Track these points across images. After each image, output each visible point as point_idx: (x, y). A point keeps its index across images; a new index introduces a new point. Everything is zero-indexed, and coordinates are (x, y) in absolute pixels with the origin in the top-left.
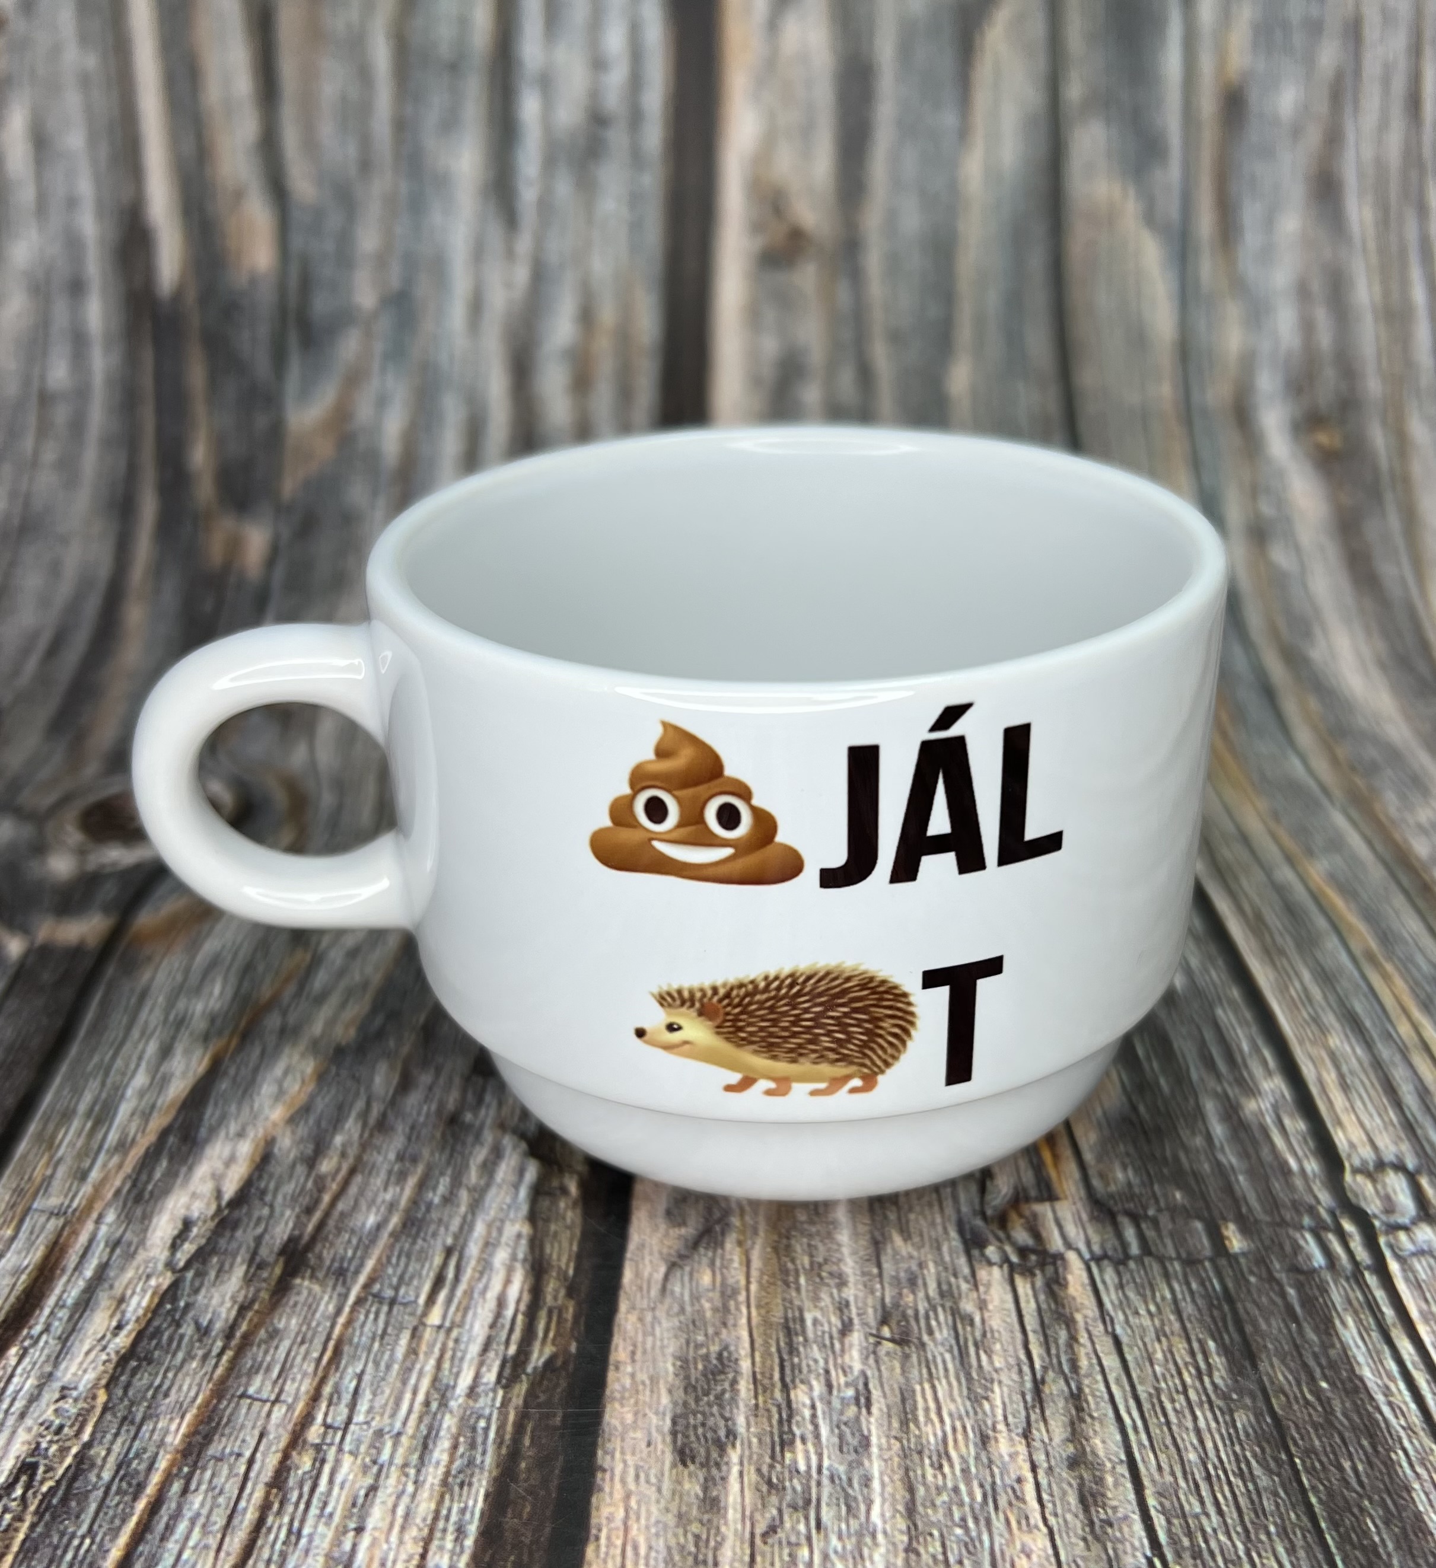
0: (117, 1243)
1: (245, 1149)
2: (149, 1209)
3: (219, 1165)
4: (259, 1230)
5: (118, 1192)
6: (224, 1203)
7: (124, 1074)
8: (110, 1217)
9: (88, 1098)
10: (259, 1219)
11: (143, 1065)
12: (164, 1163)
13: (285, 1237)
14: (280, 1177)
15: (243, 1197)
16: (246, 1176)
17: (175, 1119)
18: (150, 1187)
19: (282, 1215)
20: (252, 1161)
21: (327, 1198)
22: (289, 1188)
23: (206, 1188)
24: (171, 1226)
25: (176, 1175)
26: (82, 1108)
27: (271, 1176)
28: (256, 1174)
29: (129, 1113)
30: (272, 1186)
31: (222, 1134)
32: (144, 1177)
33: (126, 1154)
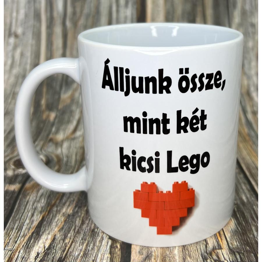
0: (23, 257)
1: (50, 237)
2: (30, 250)
3: (45, 240)
4: (53, 256)
5: (23, 246)
6: (45, 249)
7: (24, 220)
8: (22, 252)
9: (16, 225)
10: (53, 253)
11: (28, 218)
12: (33, 240)
13: (59, 257)
14: (57, 243)
15: (49, 248)
16: (50, 243)
17: (35, 230)
18: (30, 245)
19: (58, 252)
20: (51, 239)
21: (67, 248)
22: (59, 246)
23: (42, 245)
24: (35, 254)
25: (35, 242)
26: (15, 227)
27: (55, 243)
28: (52, 242)
29: (25, 229)
30: (55, 245)
31: (45, 233)
32: (29, 243)
33: (25, 238)
